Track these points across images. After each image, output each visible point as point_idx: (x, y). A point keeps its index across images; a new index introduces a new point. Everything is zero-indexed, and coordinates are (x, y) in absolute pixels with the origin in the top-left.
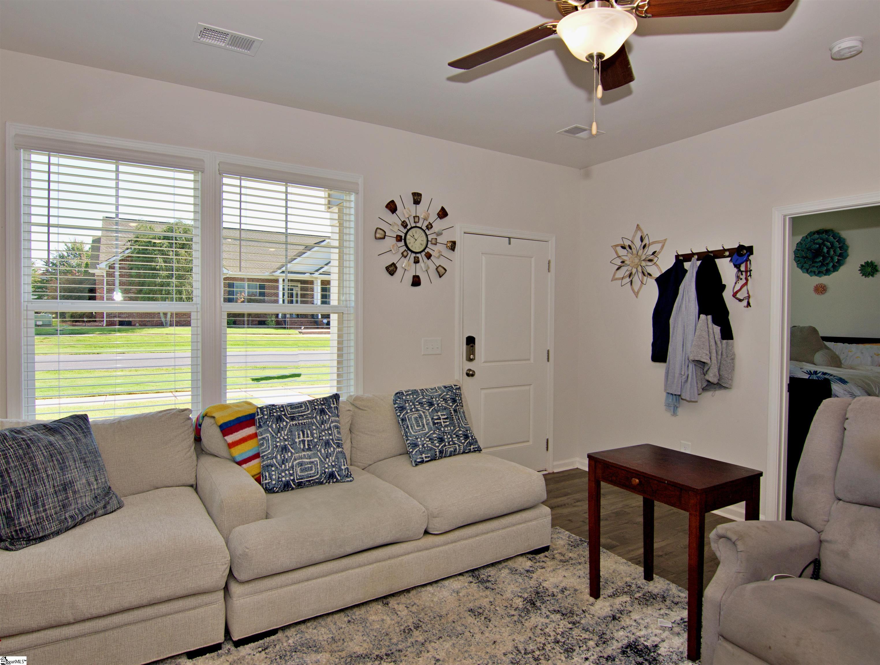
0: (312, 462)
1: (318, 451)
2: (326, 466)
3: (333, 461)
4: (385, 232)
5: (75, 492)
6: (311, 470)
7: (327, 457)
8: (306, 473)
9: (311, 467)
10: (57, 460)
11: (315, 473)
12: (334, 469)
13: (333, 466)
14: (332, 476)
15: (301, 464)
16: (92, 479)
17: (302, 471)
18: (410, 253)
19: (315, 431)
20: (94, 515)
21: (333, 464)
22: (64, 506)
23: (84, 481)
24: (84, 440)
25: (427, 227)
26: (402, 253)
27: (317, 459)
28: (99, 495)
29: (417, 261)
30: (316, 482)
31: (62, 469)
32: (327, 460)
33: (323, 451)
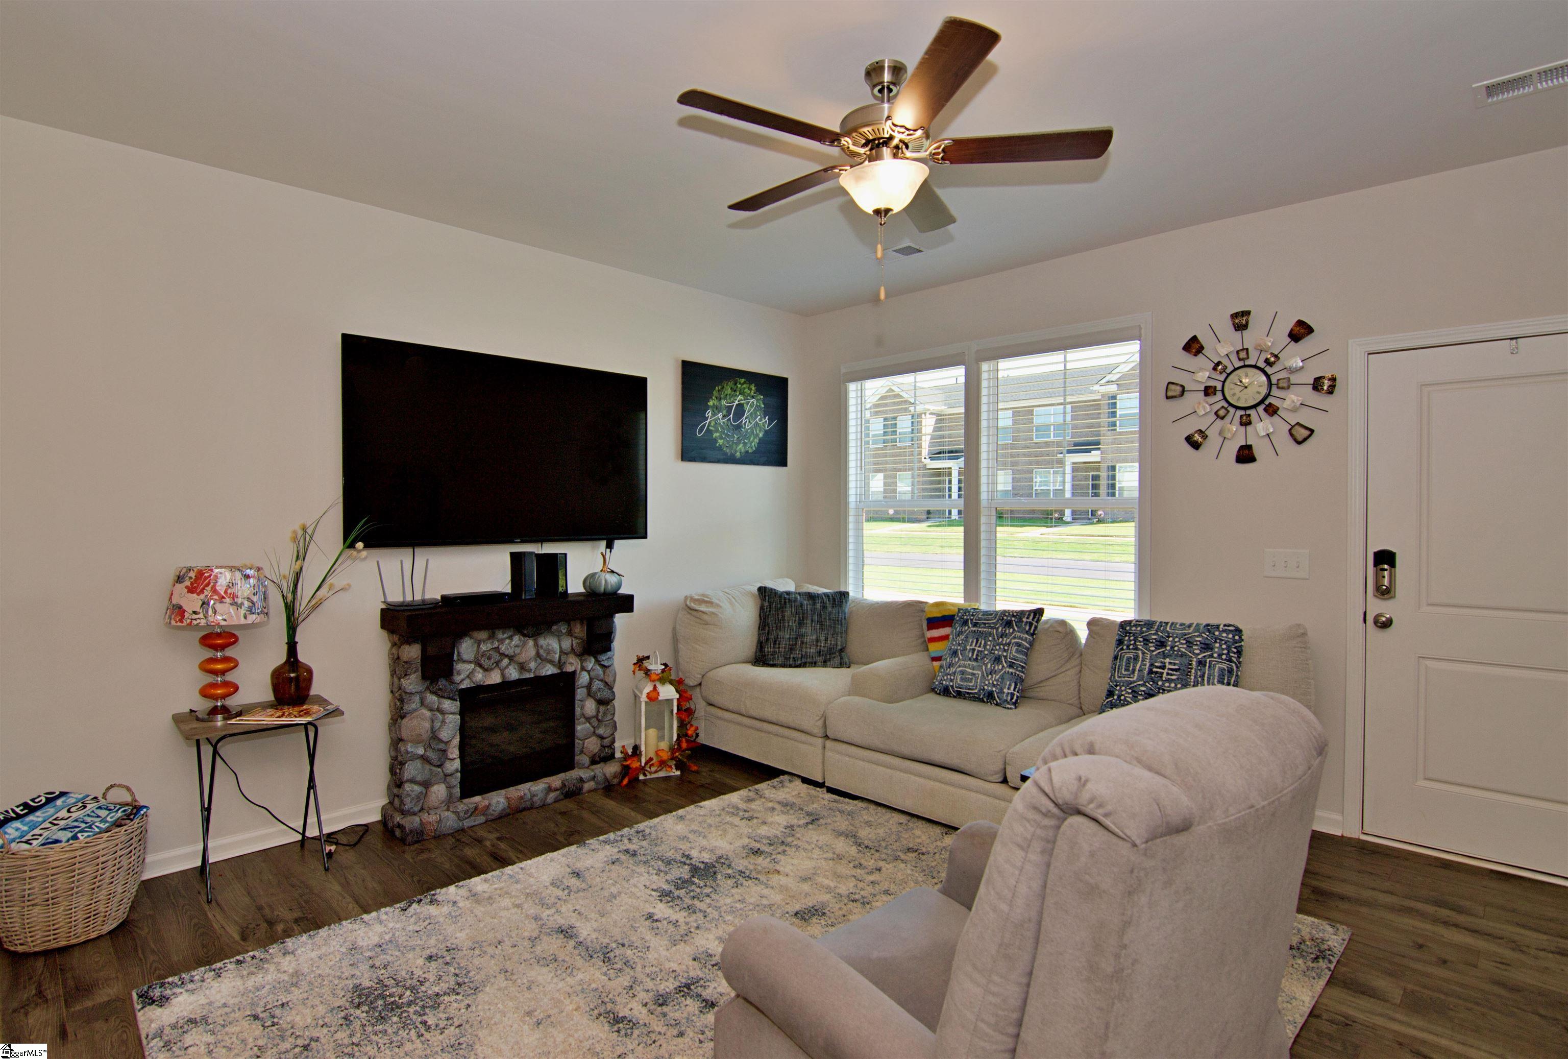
0: (974, 674)
1: (984, 664)
2: (987, 682)
3: (996, 680)
4: (1183, 387)
5: (802, 643)
6: (971, 682)
7: (991, 674)
8: (965, 684)
9: (971, 679)
10: (799, 617)
11: (974, 685)
12: (994, 689)
13: (994, 686)
14: (990, 695)
15: (962, 673)
16: (822, 638)
17: (962, 679)
18: (1232, 410)
19: (989, 643)
20: (814, 664)
21: (995, 683)
22: (791, 649)
23: (814, 637)
24: (830, 609)
25: (1267, 361)
26: (1216, 413)
27: (980, 673)
28: (823, 651)
29: (1246, 422)
30: (974, 697)
31: (800, 624)
32: (990, 676)
33: (989, 666)
